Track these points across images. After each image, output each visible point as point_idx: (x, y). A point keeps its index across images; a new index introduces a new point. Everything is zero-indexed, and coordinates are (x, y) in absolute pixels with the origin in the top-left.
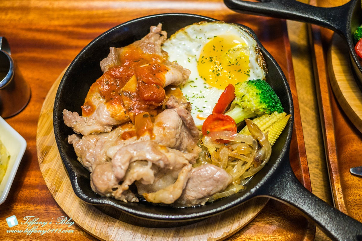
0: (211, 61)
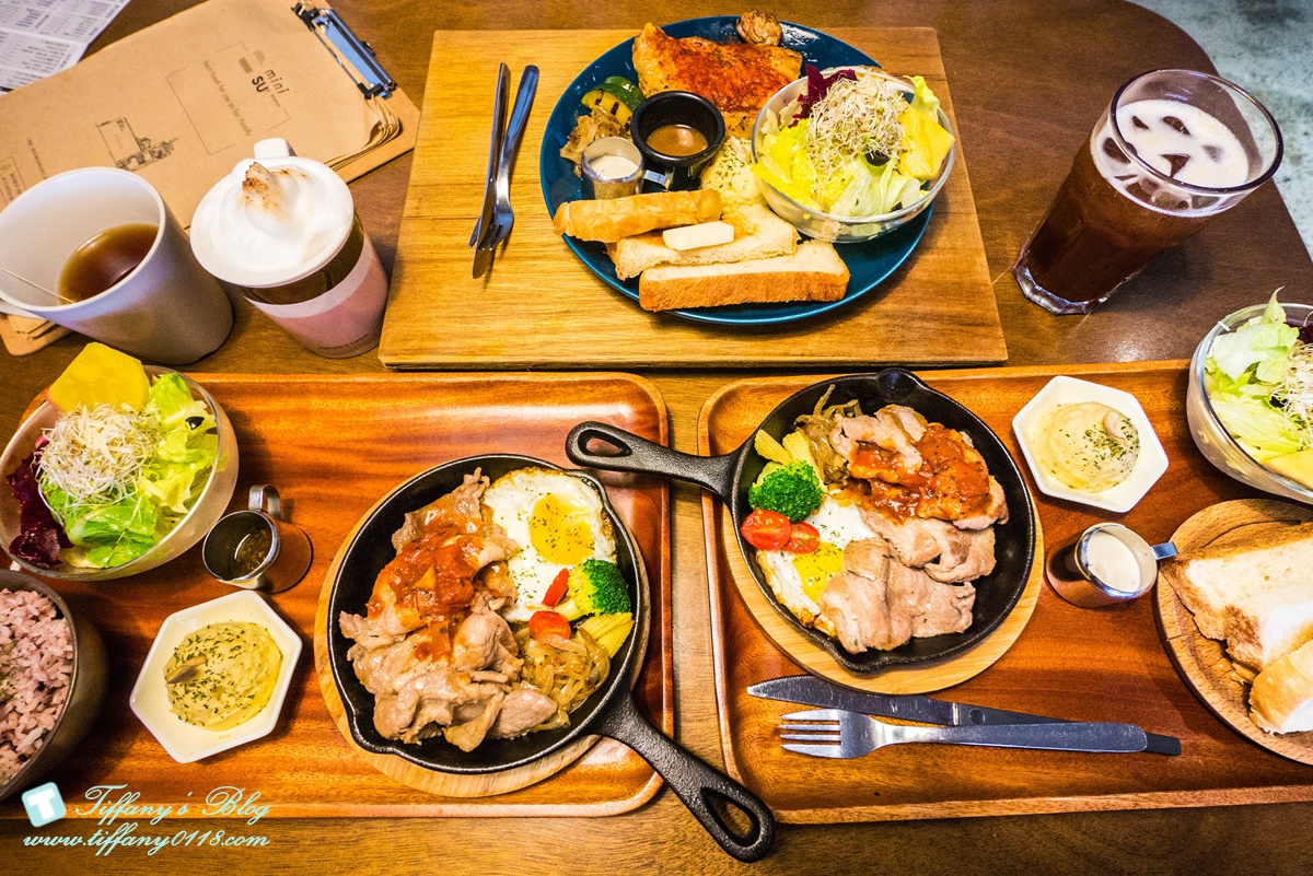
0: (545, 524)
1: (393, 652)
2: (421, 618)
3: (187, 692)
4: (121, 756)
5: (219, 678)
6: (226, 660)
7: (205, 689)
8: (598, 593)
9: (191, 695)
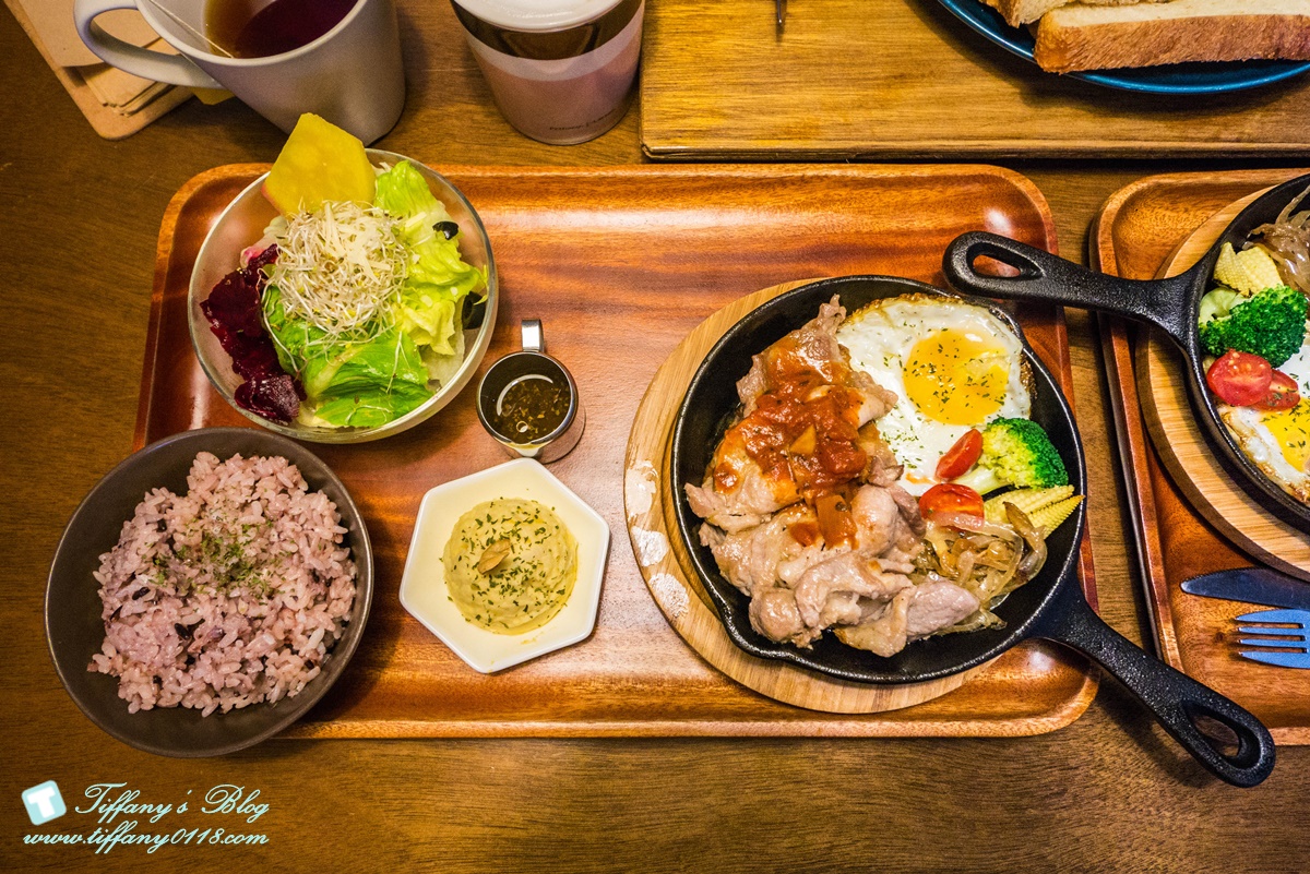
0: (932, 371)
1: (758, 536)
2: (798, 492)
3: (493, 585)
4: (383, 665)
5: (530, 568)
6: (534, 545)
7: (516, 581)
8: (1040, 459)
9: (498, 588)
